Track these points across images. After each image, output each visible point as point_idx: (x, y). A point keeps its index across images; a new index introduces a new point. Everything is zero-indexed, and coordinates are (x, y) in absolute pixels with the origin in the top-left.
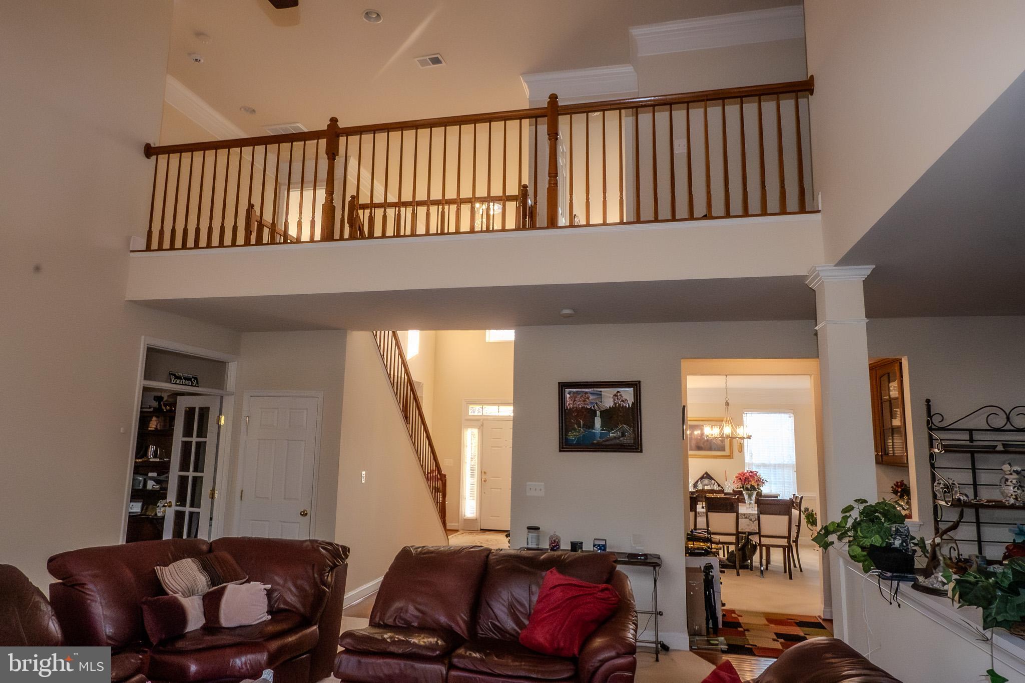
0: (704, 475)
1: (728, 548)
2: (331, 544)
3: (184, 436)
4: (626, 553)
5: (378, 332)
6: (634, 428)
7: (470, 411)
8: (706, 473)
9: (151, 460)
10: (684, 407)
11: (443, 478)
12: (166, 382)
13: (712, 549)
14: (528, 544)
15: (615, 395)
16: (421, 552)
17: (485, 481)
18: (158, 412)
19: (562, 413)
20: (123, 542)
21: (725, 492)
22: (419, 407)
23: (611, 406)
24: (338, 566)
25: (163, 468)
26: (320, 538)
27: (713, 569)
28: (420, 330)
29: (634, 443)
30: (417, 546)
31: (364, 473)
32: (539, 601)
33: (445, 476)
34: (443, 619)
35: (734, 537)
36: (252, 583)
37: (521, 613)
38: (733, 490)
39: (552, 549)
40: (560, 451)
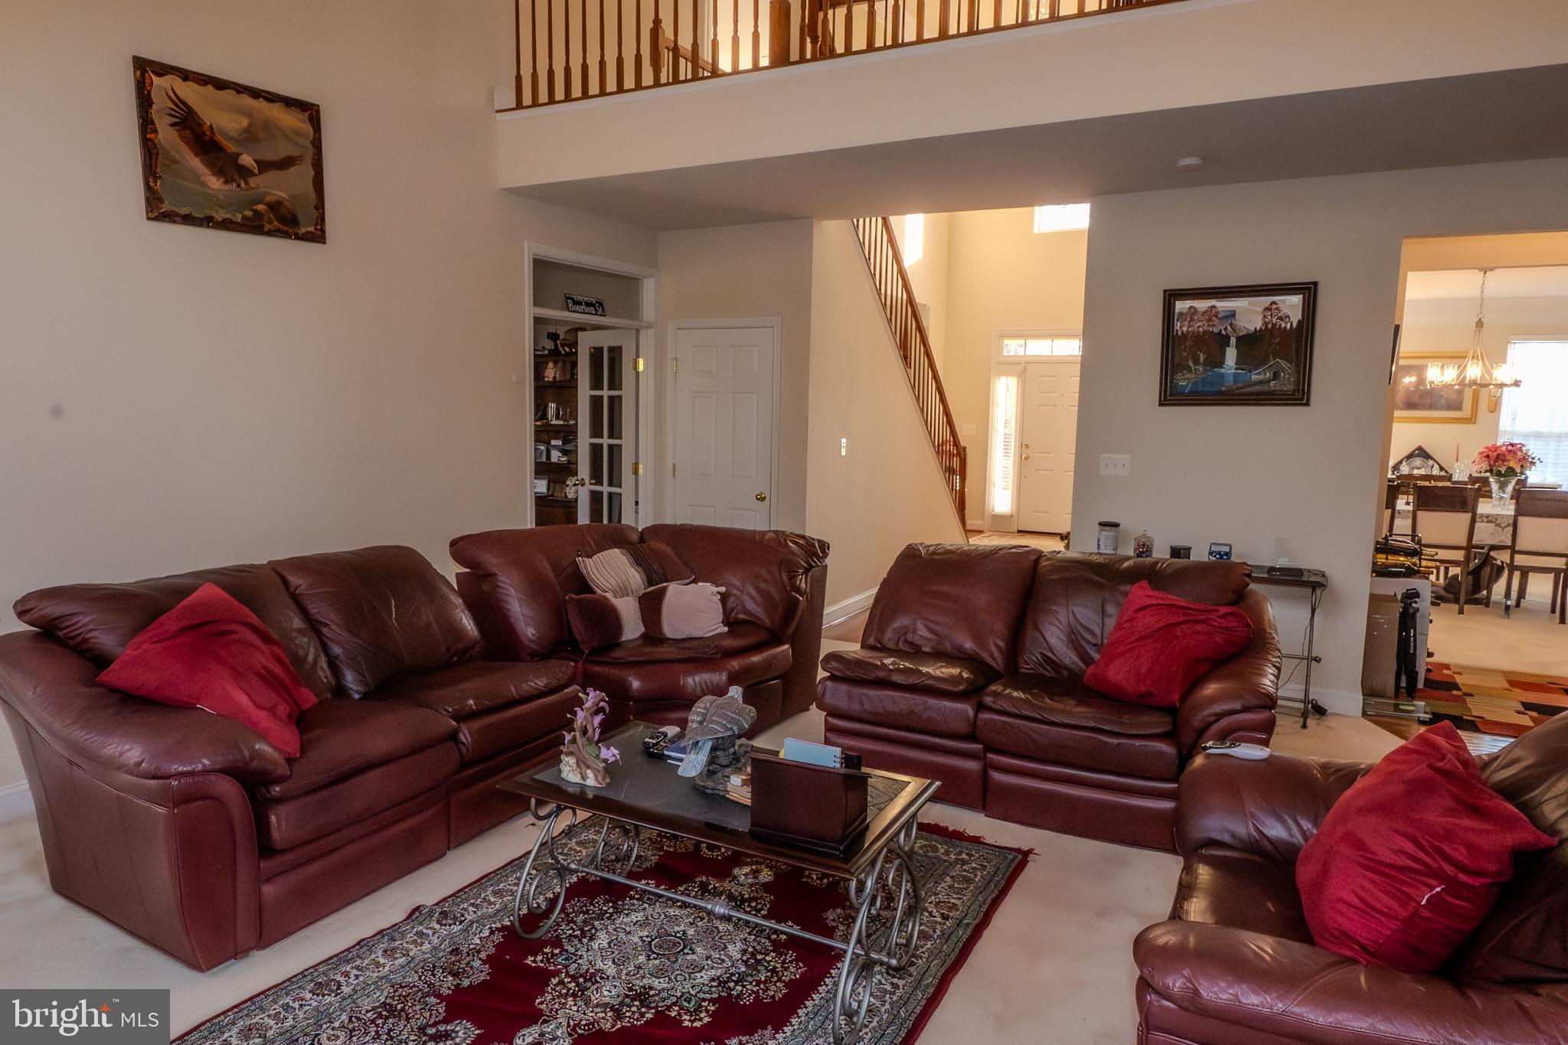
0: (1415, 451)
1: (1447, 570)
2: (803, 537)
3: (592, 389)
4: (1265, 567)
5: (861, 220)
6: (1298, 365)
7: (1005, 350)
8: (1420, 449)
9: (553, 423)
10: (1397, 328)
11: (961, 454)
12: (562, 309)
13: (1420, 567)
14: (1099, 548)
15: (1268, 309)
16: (934, 553)
17: (1027, 458)
18: (555, 354)
19: (1168, 343)
20: (531, 525)
21: (1453, 479)
22: (924, 342)
23: (1258, 328)
24: (813, 567)
25: (569, 434)
26: (788, 529)
27: (1419, 597)
28: (925, 212)
29: (1294, 391)
30: (928, 543)
31: (844, 441)
32: (1119, 626)
33: (964, 449)
34: (968, 645)
35: (1462, 553)
36: (700, 584)
37: (1088, 642)
38: (1471, 475)
39: (1139, 556)
40: (1160, 405)
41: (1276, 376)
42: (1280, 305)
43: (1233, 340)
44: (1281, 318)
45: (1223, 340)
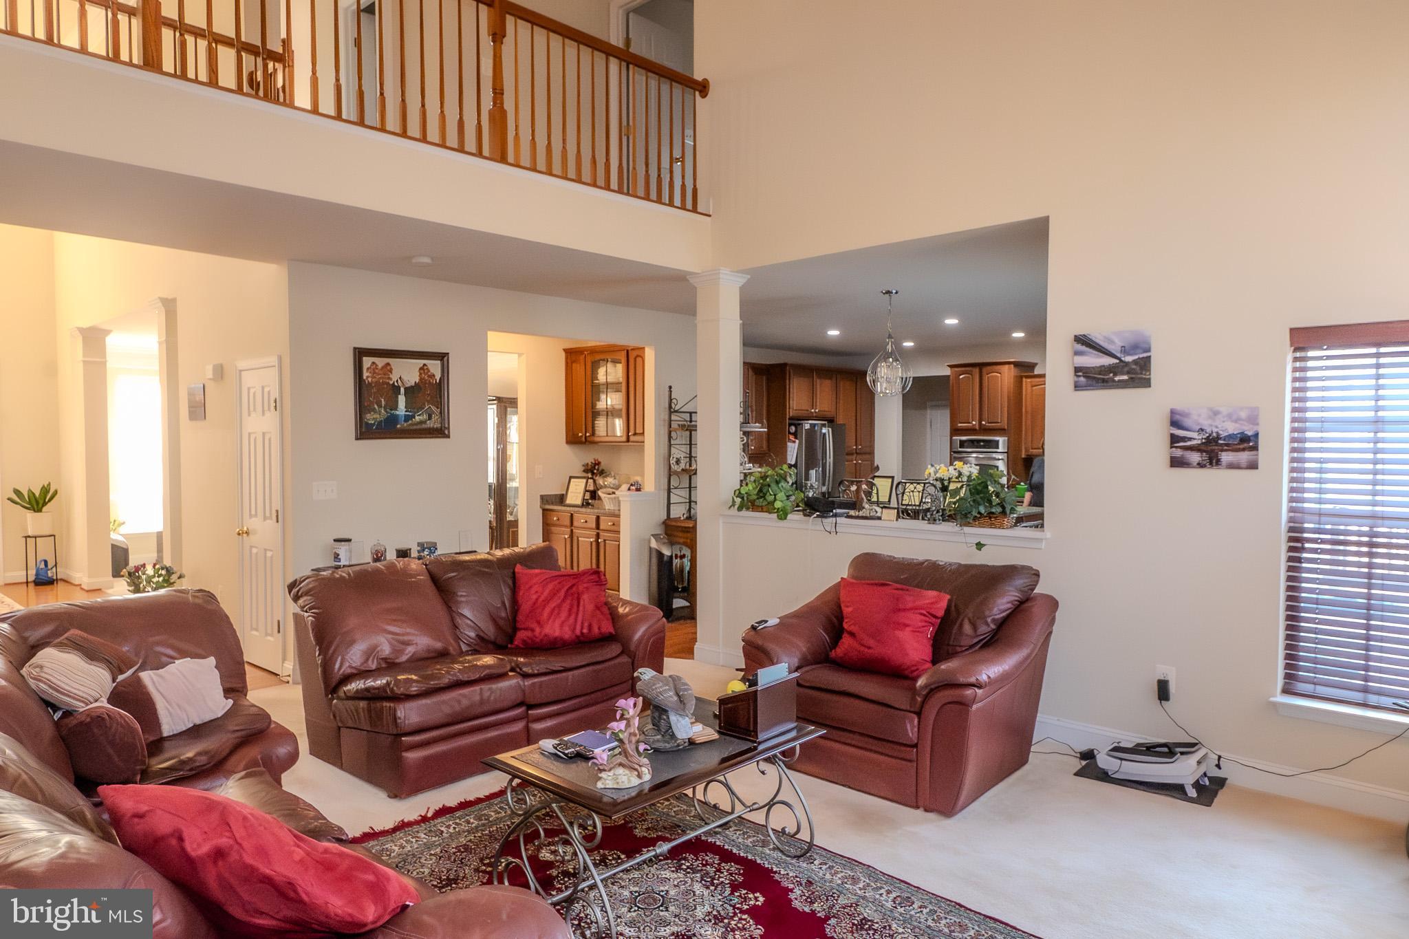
6: (441, 408)
15: (422, 369)
19: (359, 387)
23: (417, 382)
29: (440, 427)
39: (376, 560)
40: (357, 439)
41: (430, 417)
42: (429, 367)
43: (402, 390)
44: (429, 376)
45: (396, 390)
